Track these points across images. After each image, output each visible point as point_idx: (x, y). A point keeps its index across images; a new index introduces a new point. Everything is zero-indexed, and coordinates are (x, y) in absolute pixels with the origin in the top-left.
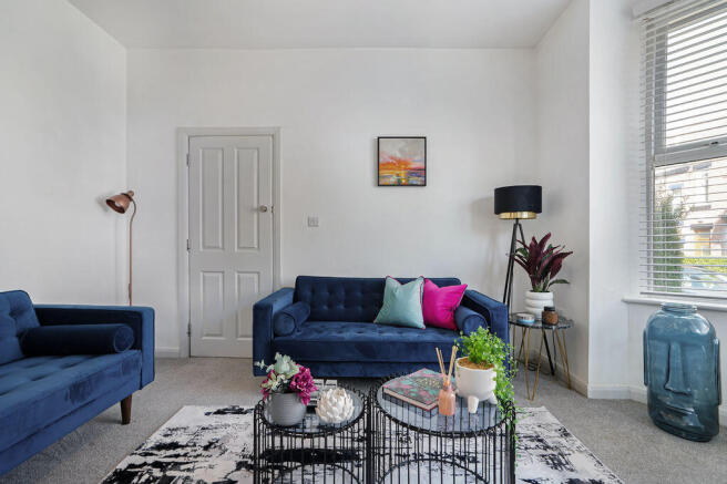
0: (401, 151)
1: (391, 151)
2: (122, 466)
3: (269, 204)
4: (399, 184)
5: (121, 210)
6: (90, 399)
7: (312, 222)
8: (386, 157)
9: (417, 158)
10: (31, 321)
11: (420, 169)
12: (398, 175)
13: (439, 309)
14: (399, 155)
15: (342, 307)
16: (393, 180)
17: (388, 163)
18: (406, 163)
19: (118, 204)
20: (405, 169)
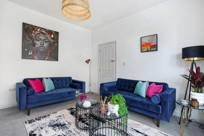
0: (148, 40)
1: (145, 41)
2: (73, 107)
3: (114, 60)
4: (148, 51)
5: (88, 63)
6: (71, 95)
7: (124, 64)
8: (143, 43)
9: (154, 42)
10: (71, 82)
11: (155, 45)
12: (147, 48)
13: (150, 92)
14: (147, 42)
15: (127, 88)
16: (146, 50)
17: (144, 45)
18: (150, 44)
19: (88, 61)
20: (150, 46)
